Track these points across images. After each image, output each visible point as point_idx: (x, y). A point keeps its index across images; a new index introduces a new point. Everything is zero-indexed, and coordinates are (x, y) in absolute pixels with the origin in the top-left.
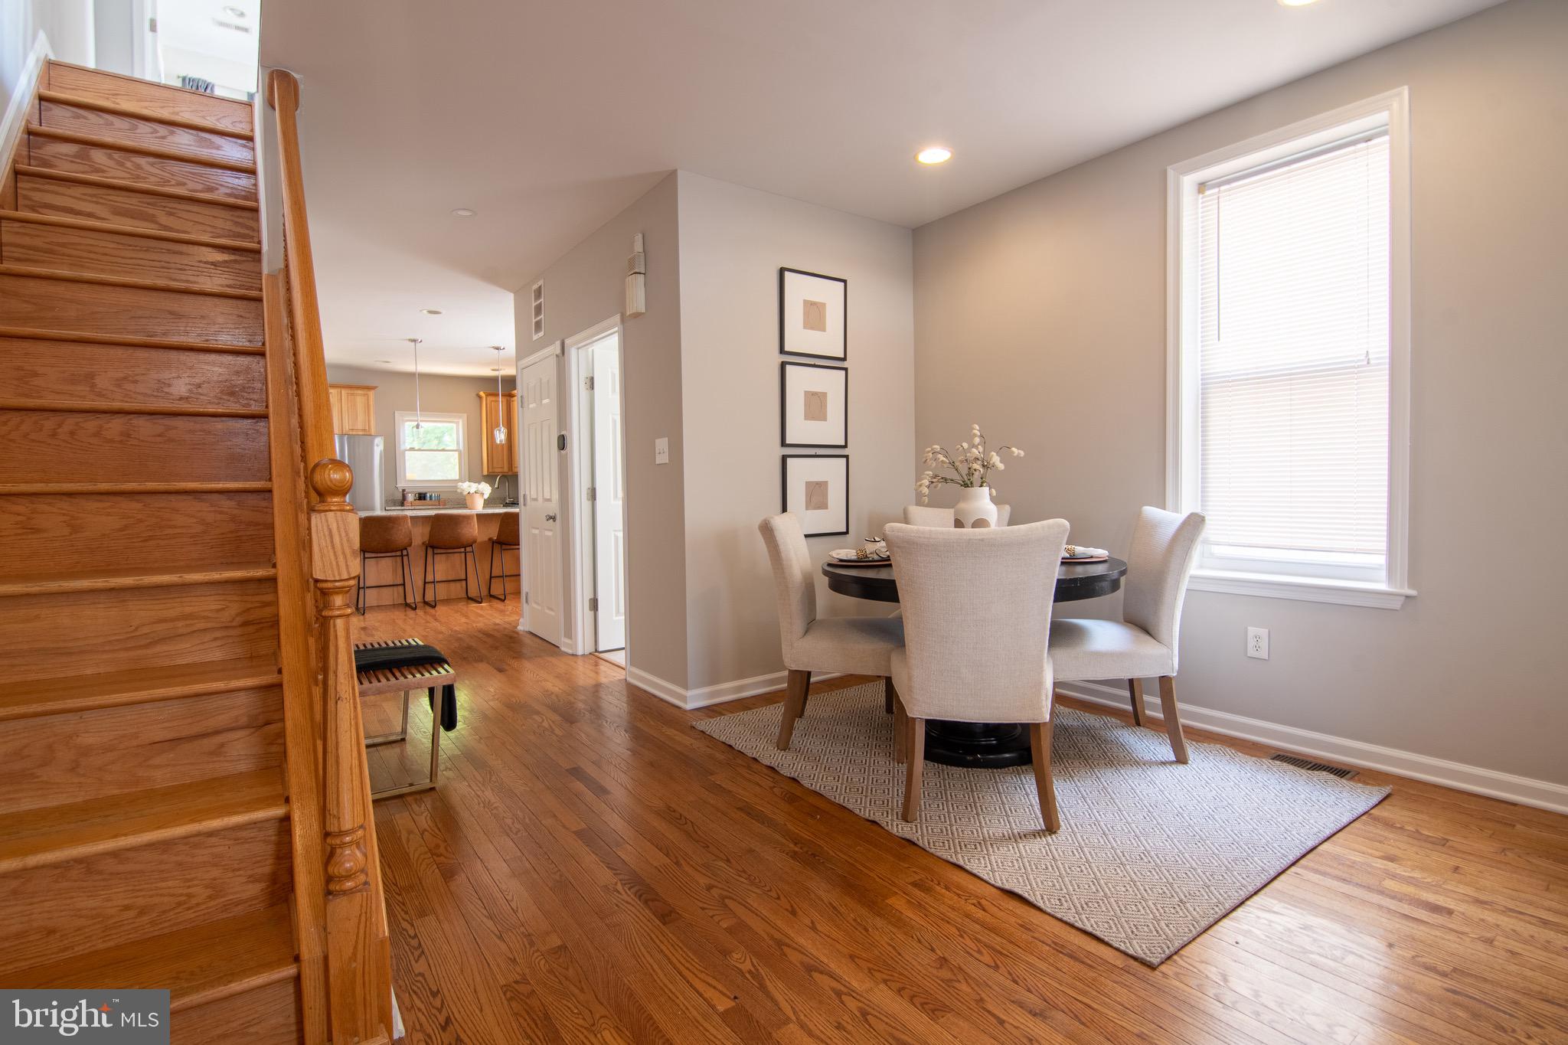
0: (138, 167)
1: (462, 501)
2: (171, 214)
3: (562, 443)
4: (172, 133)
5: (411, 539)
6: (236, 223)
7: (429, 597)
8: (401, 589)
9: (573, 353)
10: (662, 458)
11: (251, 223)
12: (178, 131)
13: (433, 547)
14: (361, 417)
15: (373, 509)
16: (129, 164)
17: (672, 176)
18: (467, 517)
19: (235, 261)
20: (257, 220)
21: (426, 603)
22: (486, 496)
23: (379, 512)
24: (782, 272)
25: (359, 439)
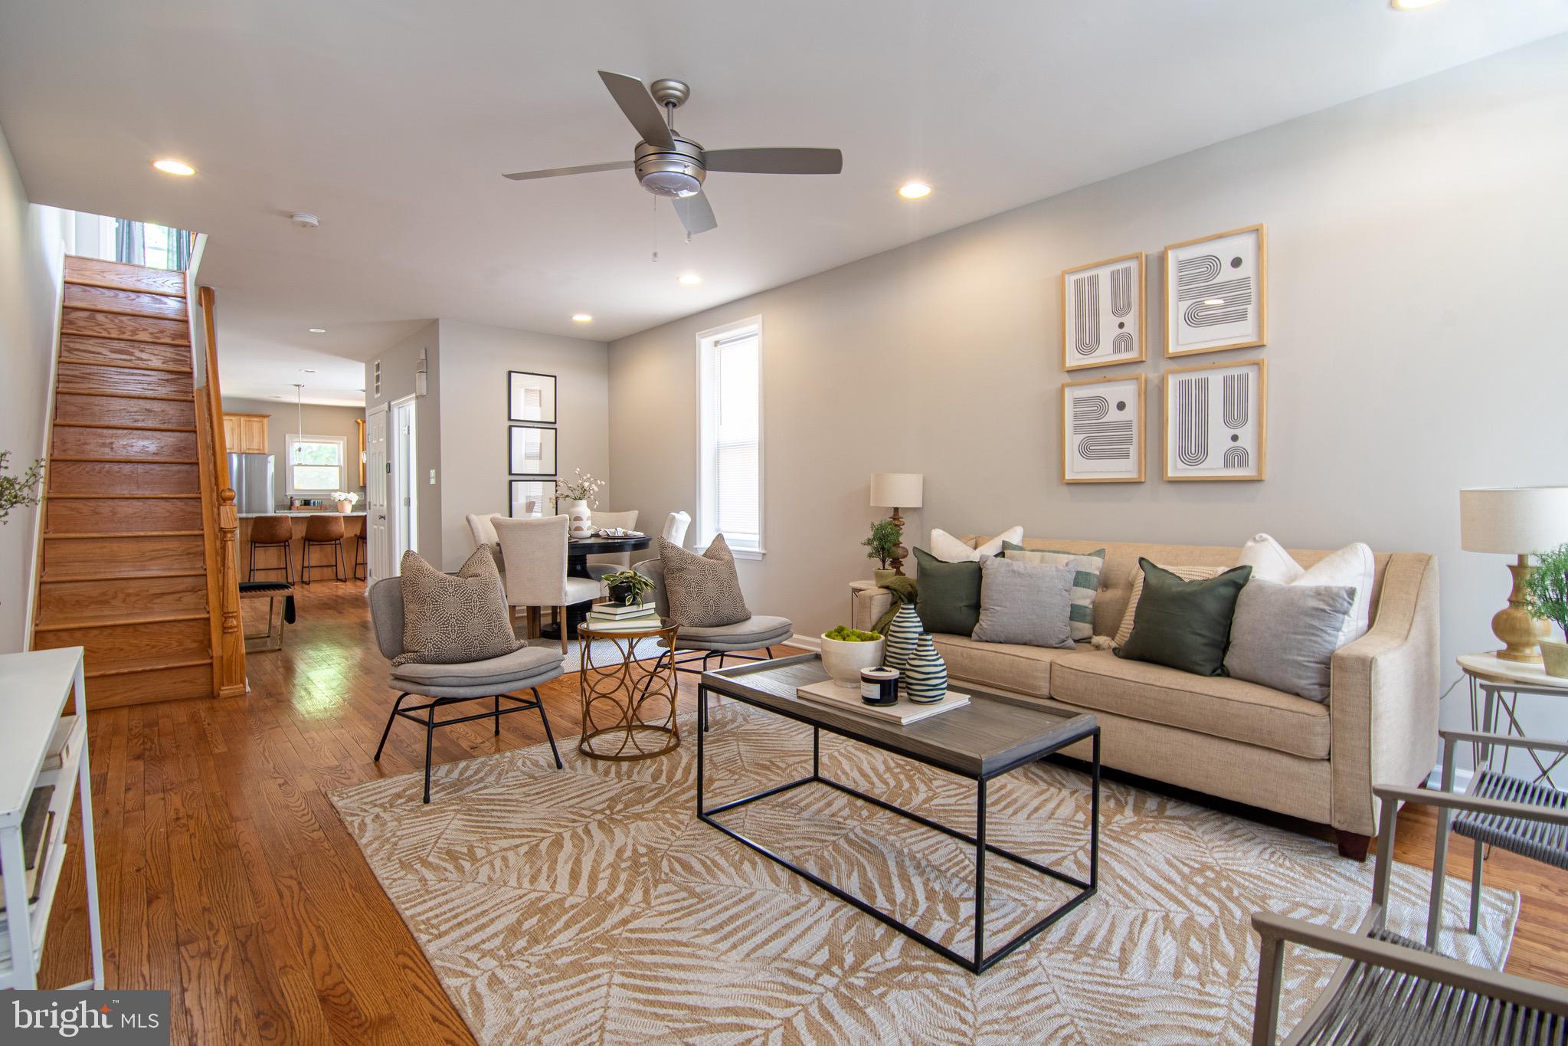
0: (122, 322)
1: (336, 506)
2: (142, 351)
3: (389, 468)
4: (138, 297)
5: (291, 534)
6: (177, 354)
7: (306, 579)
8: (284, 571)
9: (395, 411)
10: (433, 482)
11: (188, 354)
12: (142, 295)
13: (309, 540)
14: (256, 440)
15: (266, 512)
16: (117, 321)
17: (435, 323)
18: (336, 518)
19: (179, 379)
20: (190, 352)
21: (303, 582)
22: (354, 503)
23: (271, 513)
24: (510, 373)
25: (254, 458)
